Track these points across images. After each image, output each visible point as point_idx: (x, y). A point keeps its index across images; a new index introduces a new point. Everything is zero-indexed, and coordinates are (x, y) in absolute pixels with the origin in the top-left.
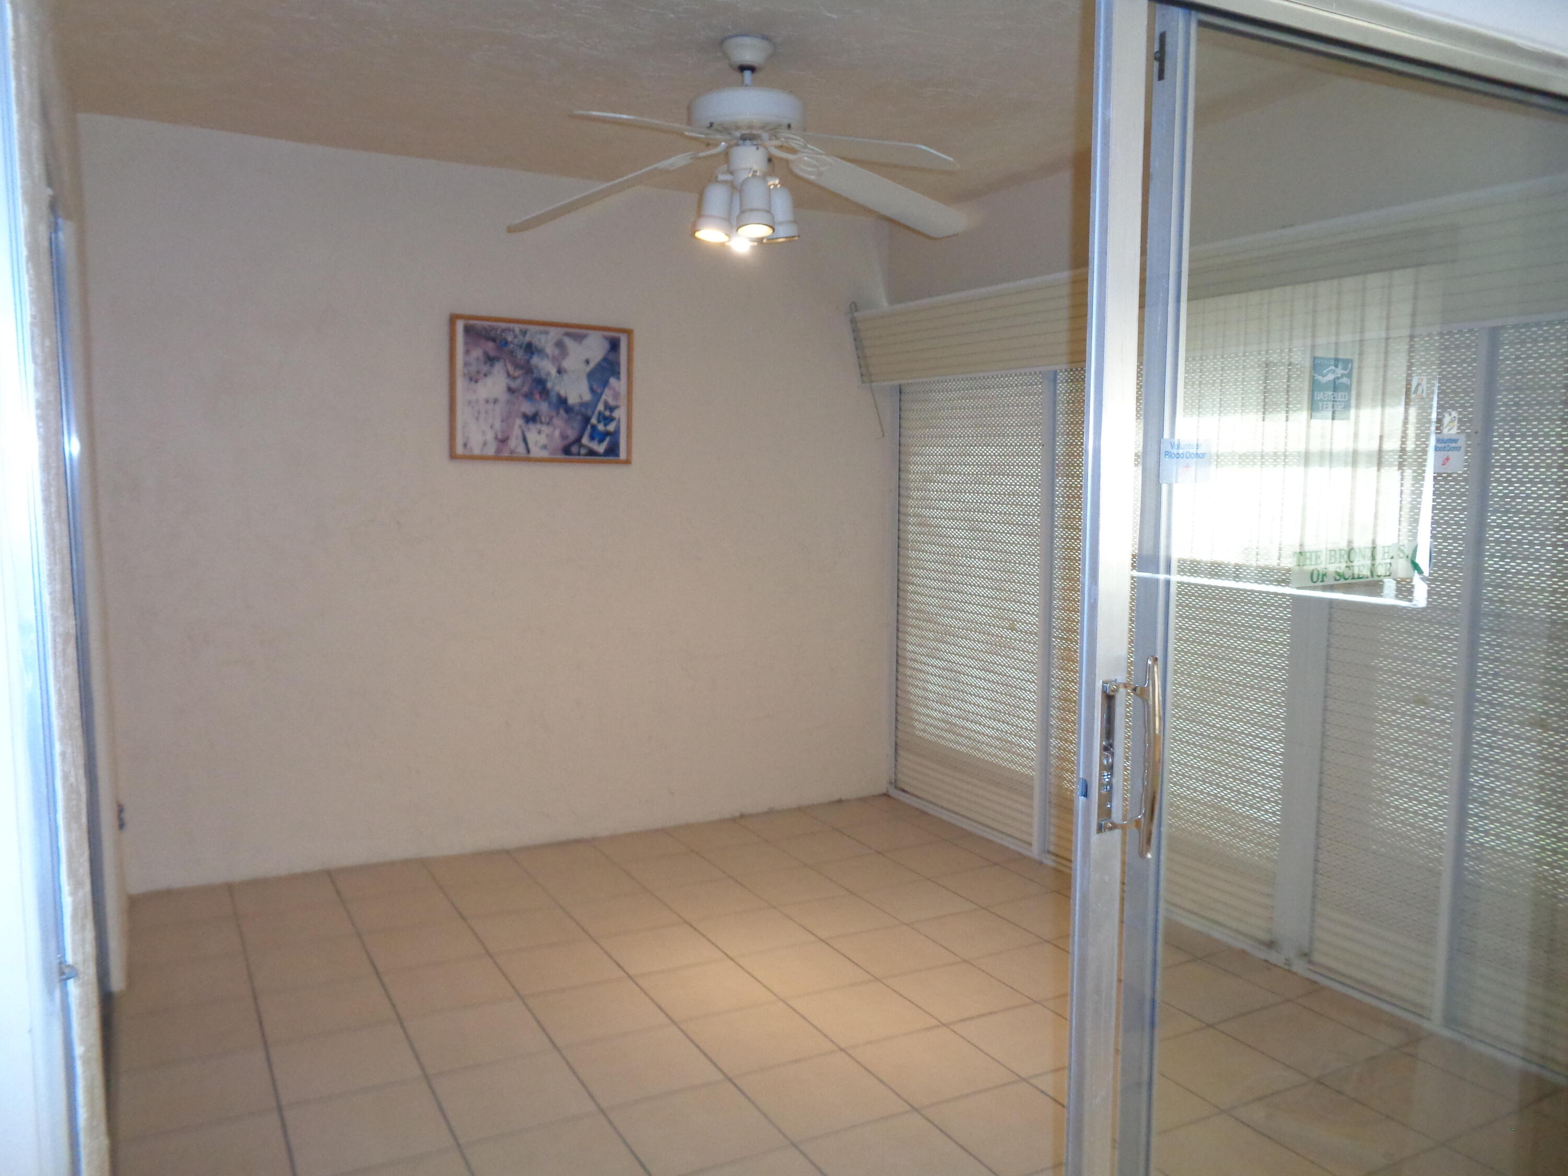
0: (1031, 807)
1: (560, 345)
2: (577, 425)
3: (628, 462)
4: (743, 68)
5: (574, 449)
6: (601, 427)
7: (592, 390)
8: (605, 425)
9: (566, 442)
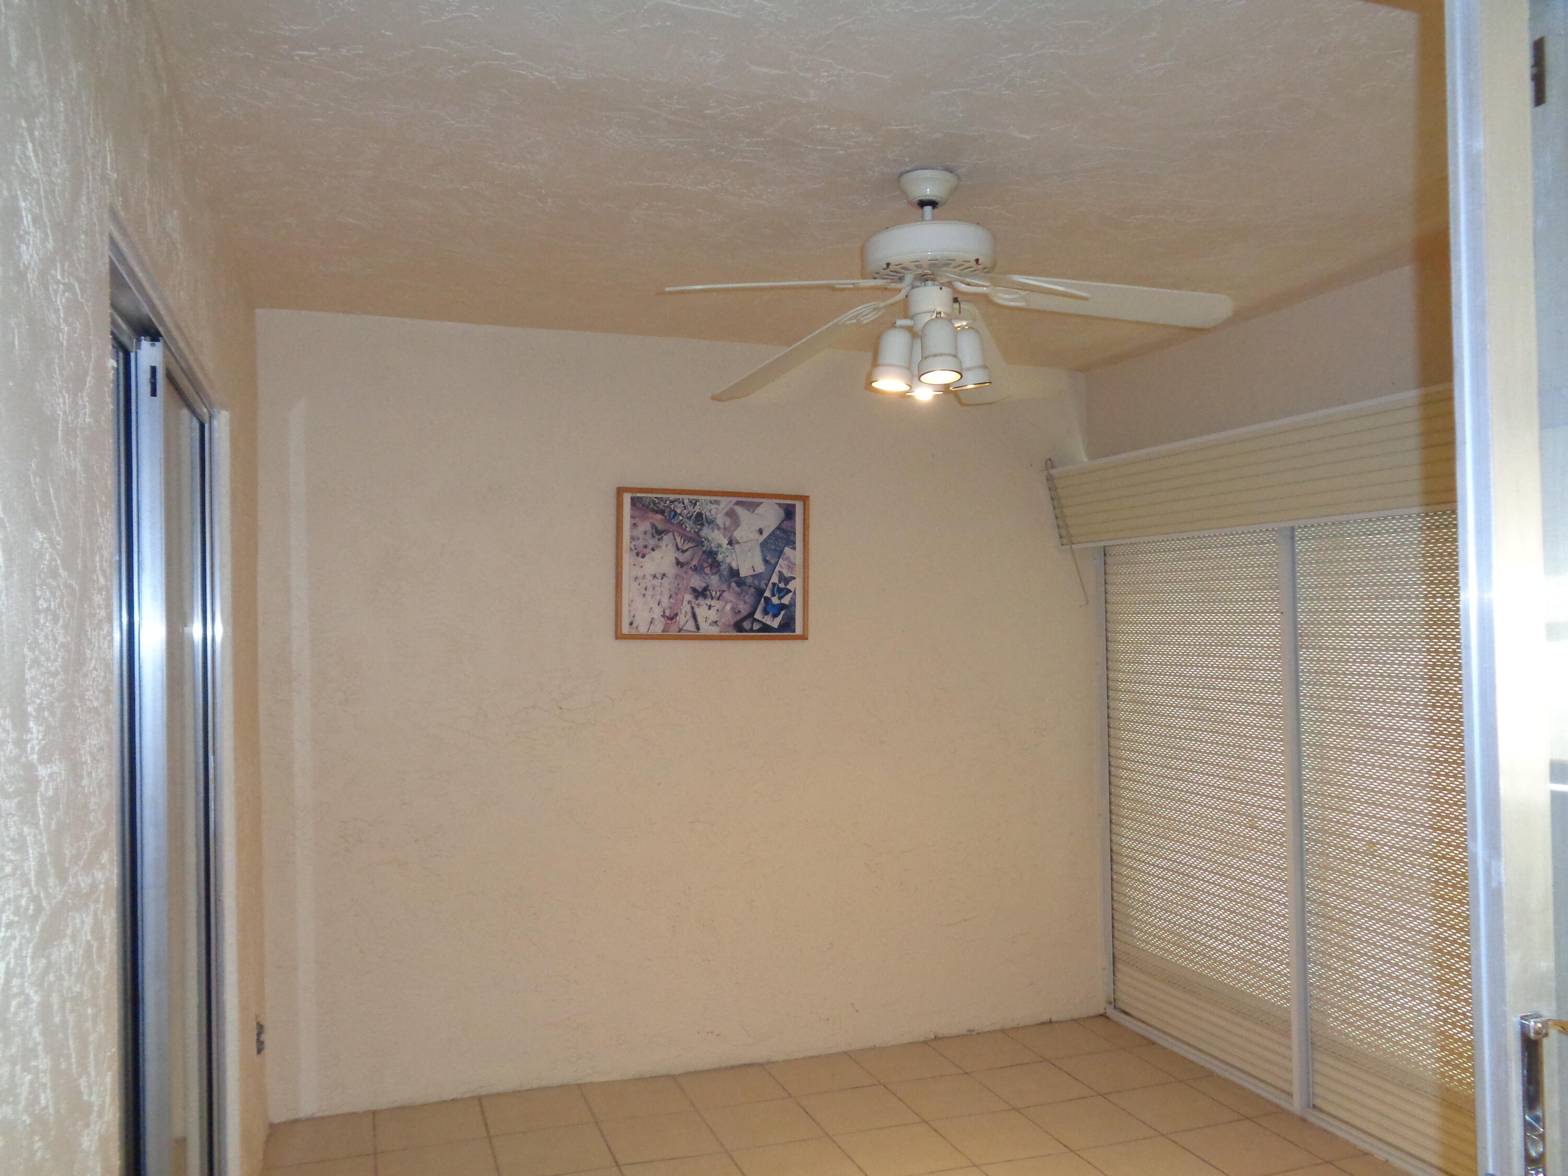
0: (1289, 1048)
1: (731, 514)
2: (749, 599)
3: (804, 637)
4: (922, 204)
5: (746, 625)
6: (775, 600)
7: (766, 562)
8: (780, 598)
9: (739, 617)
